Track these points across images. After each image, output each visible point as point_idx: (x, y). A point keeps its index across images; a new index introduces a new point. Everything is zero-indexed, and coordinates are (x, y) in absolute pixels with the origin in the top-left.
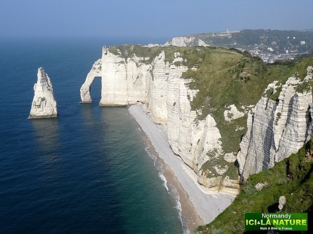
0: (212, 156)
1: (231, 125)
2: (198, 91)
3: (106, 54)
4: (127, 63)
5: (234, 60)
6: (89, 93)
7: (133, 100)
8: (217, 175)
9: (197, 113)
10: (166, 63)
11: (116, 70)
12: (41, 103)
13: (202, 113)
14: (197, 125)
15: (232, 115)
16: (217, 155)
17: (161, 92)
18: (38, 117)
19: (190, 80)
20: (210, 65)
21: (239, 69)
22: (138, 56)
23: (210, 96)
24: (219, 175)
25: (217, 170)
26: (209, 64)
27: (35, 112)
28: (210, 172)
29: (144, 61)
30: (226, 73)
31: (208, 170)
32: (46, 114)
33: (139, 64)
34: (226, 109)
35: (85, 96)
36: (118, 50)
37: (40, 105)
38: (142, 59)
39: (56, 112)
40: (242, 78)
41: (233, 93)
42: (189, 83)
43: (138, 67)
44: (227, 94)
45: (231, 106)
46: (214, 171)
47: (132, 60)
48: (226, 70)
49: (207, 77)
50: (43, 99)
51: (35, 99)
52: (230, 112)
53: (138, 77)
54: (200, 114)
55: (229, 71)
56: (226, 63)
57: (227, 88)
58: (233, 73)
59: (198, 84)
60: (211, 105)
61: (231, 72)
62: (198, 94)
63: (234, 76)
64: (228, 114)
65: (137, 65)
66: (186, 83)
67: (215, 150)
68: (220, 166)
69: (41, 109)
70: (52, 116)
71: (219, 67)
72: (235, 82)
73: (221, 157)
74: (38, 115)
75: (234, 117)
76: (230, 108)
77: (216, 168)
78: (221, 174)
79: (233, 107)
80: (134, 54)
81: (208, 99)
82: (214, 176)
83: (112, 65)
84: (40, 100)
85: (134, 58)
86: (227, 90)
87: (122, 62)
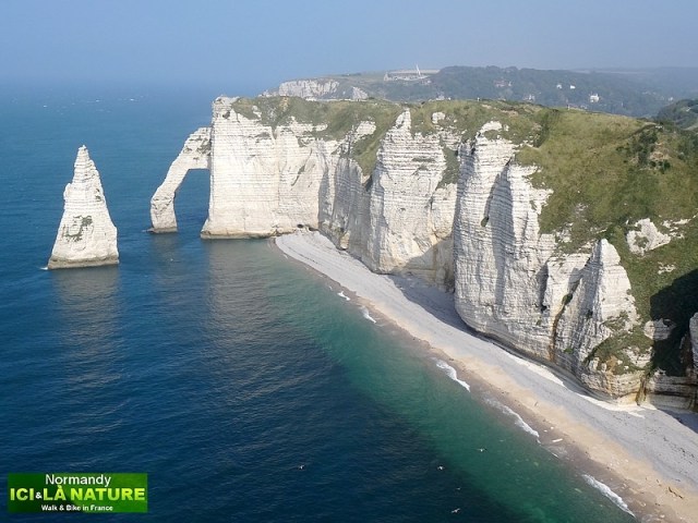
0: (616, 328)
1: (647, 262)
2: (551, 191)
3: (226, 116)
4: (275, 136)
5: (624, 127)
6: (171, 206)
7: (287, 223)
8: (633, 369)
9: (557, 239)
10: (413, 136)
11: (249, 153)
12: (81, 230)
13: (572, 238)
14: (561, 264)
15: (646, 240)
16: (628, 326)
17: (400, 200)
18: (73, 262)
19: (532, 170)
20: (567, 138)
21: (642, 145)
22: (300, 122)
23: (585, 202)
24: (638, 369)
25: (633, 358)
26: (564, 134)
27: (67, 250)
28: (620, 362)
29: (314, 134)
30: (613, 154)
31: (613, 358)
32: (93, 256)
33: (305, 139)
34: (631, 229)
35: (163, 214)
36: (255, 107)
37: (79, 235)
38: (310, 127)
39: (115, 250)
40: (654, 164)
41: (640, 194)
42: (530, 176)
43: (301, 146)
44: (626, 197)
45: (641, 222)
46: (627, 360)
47: (290, 130)
48: (612, 147)
49: (565, 162)
50: (87, 221)
51: (66, 220)
52: (640, 234)
53: (302, 170)
54: (567, 240)
55: (619, 149)
56: (606, 132)
57: (622, 185)
58: (629, 153)
59: (548, 178)
60: (590, 221)
61: (624, 151)
62: (551, 199)
63: (634, 161)
64: (637, 238)
65: (299, 143)
66: (525, 175)
67: (624, 315)
68: (637, 349)
69: (80, 244)
70: (108, 262)
71: (591, 142)
72: (639, 173)
73: (638, 330)
74: (72, 259)
75: (653, 245)
76: (640, 226)
77: (630, 353)
78: (641, 367)
79: (646, 223)
80: (293, 118)
81: (581, 208)
82: (629, 370)
83: (239, 141)
84: (79, 223)
85: (291, 126)
86: (624, 188)
87: (265, 135)
